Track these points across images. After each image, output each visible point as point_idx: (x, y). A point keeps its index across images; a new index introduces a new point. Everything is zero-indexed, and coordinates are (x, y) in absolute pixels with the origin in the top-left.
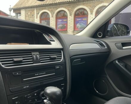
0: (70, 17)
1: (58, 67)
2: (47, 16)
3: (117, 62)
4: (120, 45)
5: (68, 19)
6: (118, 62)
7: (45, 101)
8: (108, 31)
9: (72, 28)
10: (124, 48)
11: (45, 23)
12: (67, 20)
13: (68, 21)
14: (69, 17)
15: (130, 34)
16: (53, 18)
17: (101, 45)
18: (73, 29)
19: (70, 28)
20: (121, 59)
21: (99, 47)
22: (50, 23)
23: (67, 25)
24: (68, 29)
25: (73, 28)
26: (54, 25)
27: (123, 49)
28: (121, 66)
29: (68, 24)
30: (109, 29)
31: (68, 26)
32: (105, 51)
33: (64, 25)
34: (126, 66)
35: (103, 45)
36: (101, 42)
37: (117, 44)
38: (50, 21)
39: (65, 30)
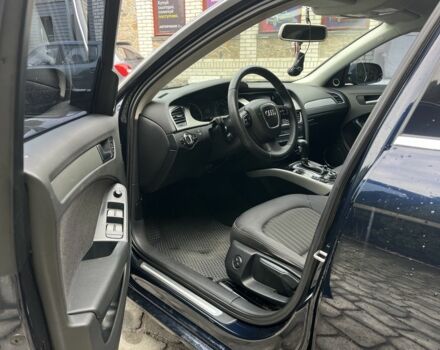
1: (299, 127)
3: (357, 122)
4: (362, 98)
8: (349, 75)
10: (367, 102)
15: (381, 78)
18: (257, 29)
22: (186, 8)
27: (366, 104)
32: (342, 108)
35: (340, 98)
36: (337, 95)
37: (359, 97)
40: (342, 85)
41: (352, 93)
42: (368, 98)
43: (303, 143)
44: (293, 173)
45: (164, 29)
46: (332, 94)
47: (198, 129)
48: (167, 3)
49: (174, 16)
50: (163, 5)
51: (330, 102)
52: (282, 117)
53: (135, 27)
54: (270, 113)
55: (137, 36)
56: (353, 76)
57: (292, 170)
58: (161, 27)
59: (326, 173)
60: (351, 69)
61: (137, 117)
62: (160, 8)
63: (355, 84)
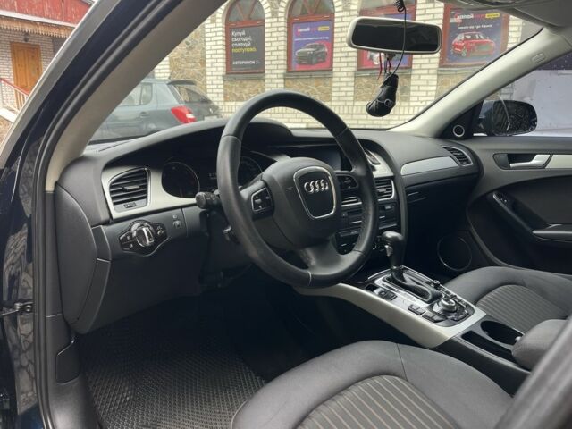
0: (345, 13)
1: (389, 207)
2: (252, 10)
3: (494, 197)
4: (504, 158)
5: (336, 25)
6: (498, 196)
7: (387, 246)
8: (481, 119)
9: (349, 59)
10: (512, 165)
11: (245, 39)
12: (333, 27)
13: (336, 30)
14: (341, 14)
15: (536, 126)
16: (275, 20)
17: (461, 158)
18: (355, 64)
19: (343, 60)
20: (504, 191)
21: (455, 165)
22: (266, 40)
23: (332, 48)
24: (334, 65)
25: (355, 59)
26: (282, 48)
27: (510, 168)
28: (502, 204)
29: (335, 45)
30: (482, 116)
31: (335, 50)
32: (469, 172)
33: (322, 46)
34: (515, 206)
35: (466, 157)
36: (460, 152)
37: (498, 156)
38: (267, 30)
39: (325, 66)
40: (468, 137)
41: (485, 149)
42: (513, 157)
43: (394, 239)
44: (374, 296)
45: (238, 66)
46: (452, 151)
47: (174, 214)
48: (244, 33)
49: (251, 50)
50: (238, 36)
51: (448, 163)
52: (343, 195)
53: (203, 63)
54: (315, 187)
55: (204, 72)
56: (487, 121)
57: (372, 288)
58: (235, 63)
59: (437, 298)
60: (484, 110)
61: (50, 187)
62: (234, 40)
63: (490, 134)
